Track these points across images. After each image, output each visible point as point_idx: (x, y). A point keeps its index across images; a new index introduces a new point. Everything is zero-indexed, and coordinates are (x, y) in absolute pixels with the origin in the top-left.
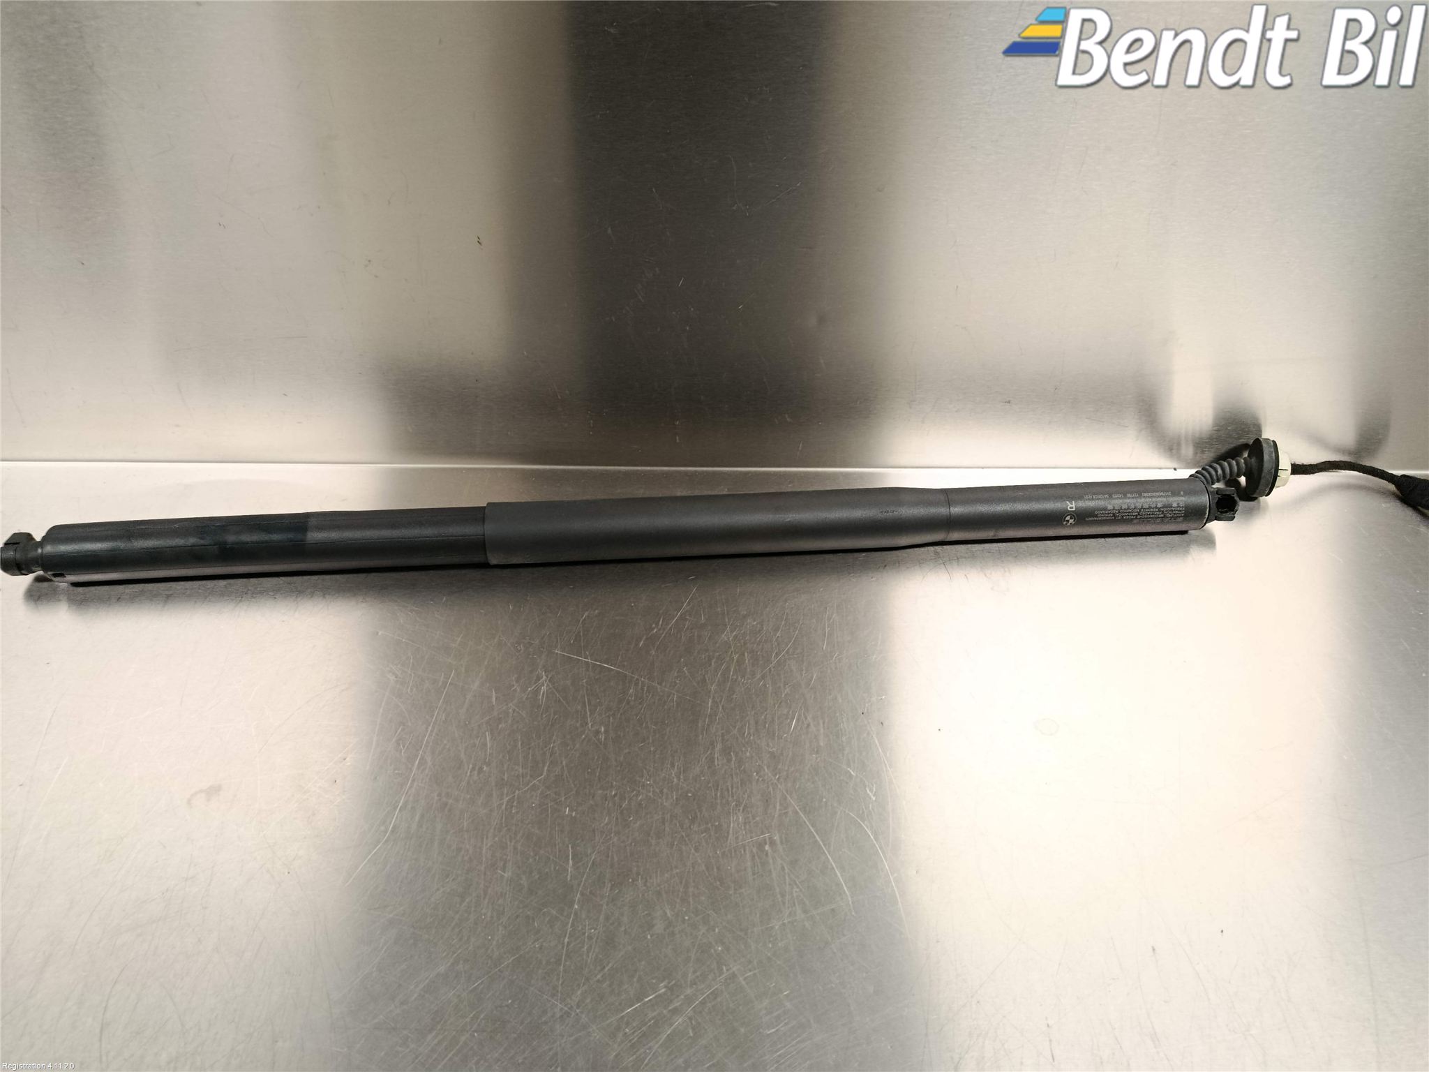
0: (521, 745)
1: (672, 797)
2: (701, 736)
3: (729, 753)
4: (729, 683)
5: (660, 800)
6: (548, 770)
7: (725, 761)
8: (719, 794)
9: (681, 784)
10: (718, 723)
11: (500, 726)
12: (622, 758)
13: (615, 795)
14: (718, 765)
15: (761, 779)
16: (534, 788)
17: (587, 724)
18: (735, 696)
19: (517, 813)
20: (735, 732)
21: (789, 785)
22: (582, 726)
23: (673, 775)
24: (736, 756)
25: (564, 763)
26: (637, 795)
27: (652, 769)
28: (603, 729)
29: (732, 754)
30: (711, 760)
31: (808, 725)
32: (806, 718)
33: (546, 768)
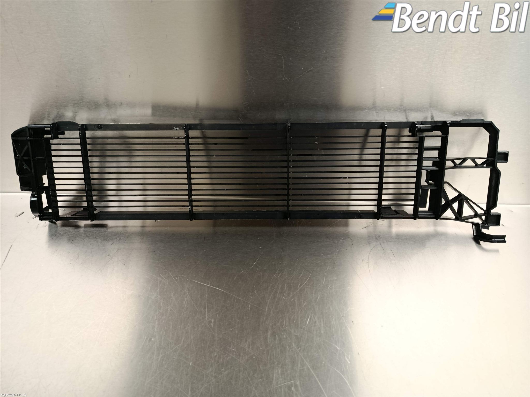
0: (172, 327)
1: (245, 358)
2: (261, 326)
3: (275, 335)
4: (277, 299)
5: (238, 360)
6: (184, 341)
7: (273, 339)
8: (269, 357)
9: (250, 351)
10: (270, 320)
11: (163, 317)
12: (221, 336)
13: (216, 356)
14: (269, 341)
15: (290, 350)
16: (176, 350)
17: (205, 317)
18: (279, 306)
19: (166, 364)
20: (279, 324)
21: (305, 353)
22: (203, 319)
23: (246, 346)
24: (279, 336)
25: (192, 338)
26: (227, 356)
27: (236, 343)
28: (213, 321)
29: (277, 336)
30: (266, 339)
31: (316, 322)
32: (314, 318)
33: (183, 340)
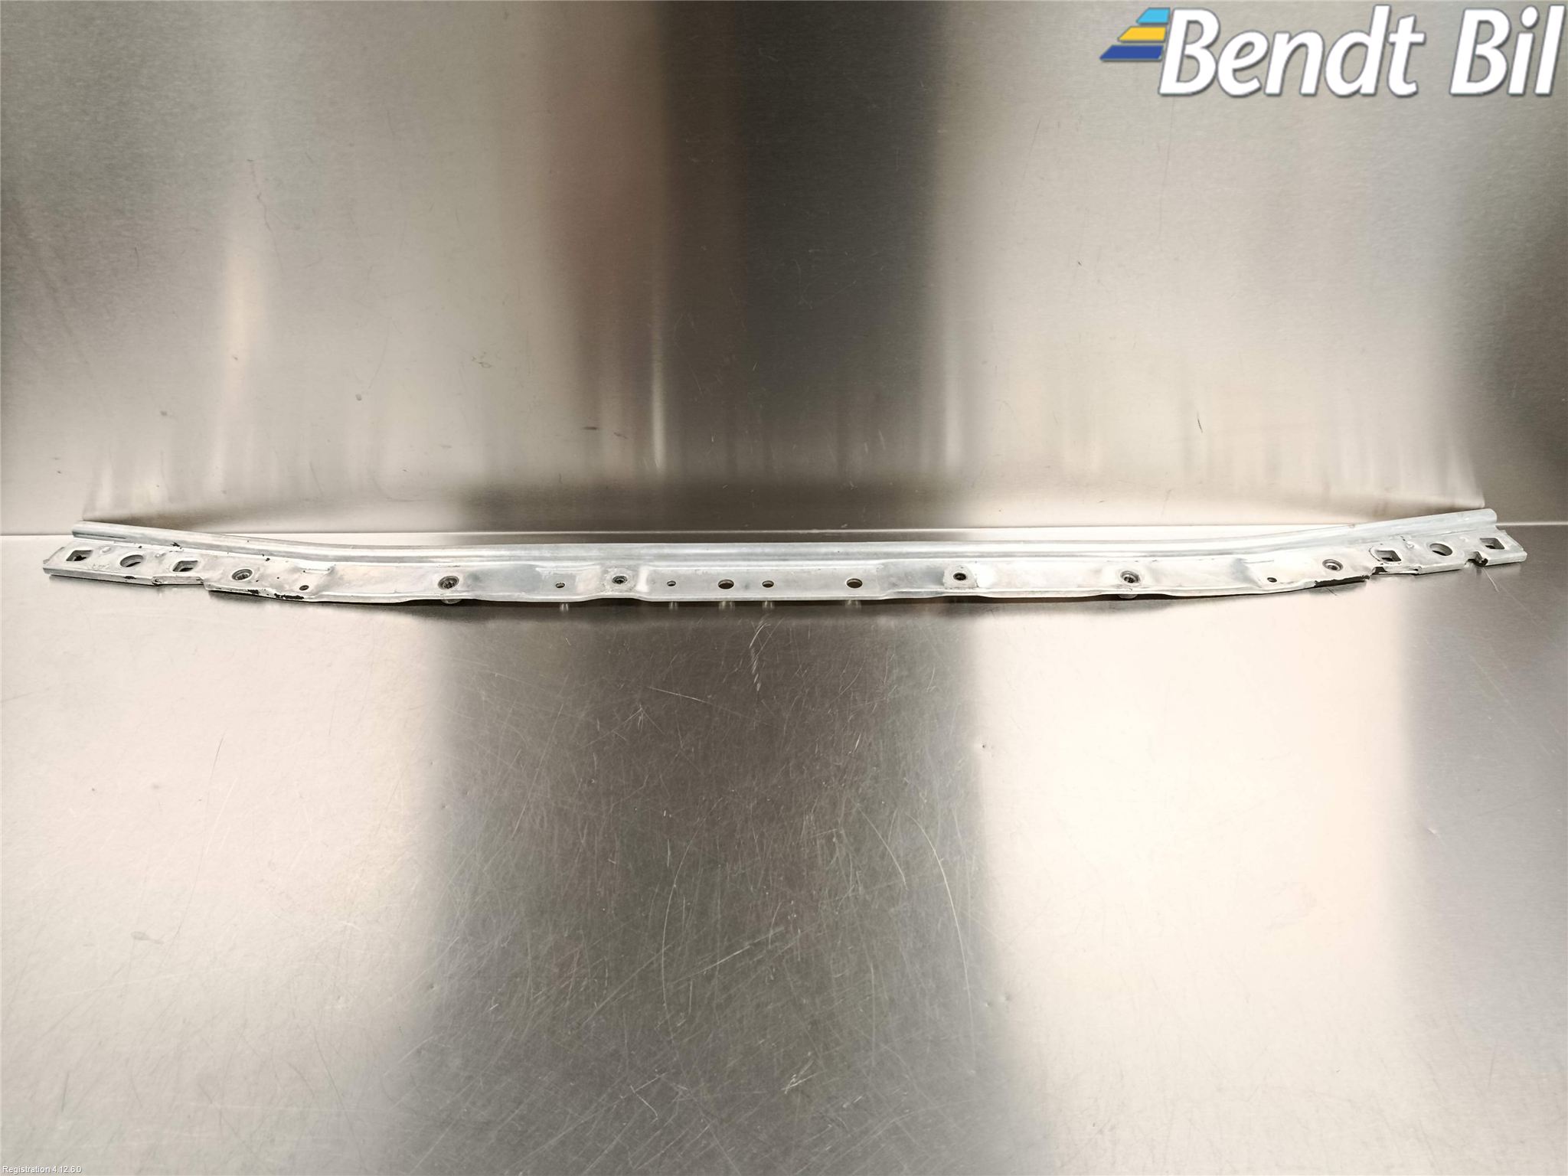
0: (624, 762)
1: (754, 802)
2: (777, 754)
4: (802, 712)
5: (743, 805)
6: (647, 783)
7: (798, 773)
8: (793, 799)
9: (761, 791)
10: (792, 744)
11: (605, 748)
12: (710, 772)
13: (705, 800)
14: (793, 776)
15: (829, 787)
16: (636, 796)
17: (679, 745)
18: (806, 722)
19: (623, 815)
20: (807, 750)
21: (853, 791)
22: (675, 747)
23: (754, 785)
24: (808, 768)
25: (661, 777)
26: (723, 801)
27: (736, 781)
28: (693, 750)
29: (804, 767)
30: (786, 773)
31: (870, 744)
32: (868, 738)
33: (645, 781)
